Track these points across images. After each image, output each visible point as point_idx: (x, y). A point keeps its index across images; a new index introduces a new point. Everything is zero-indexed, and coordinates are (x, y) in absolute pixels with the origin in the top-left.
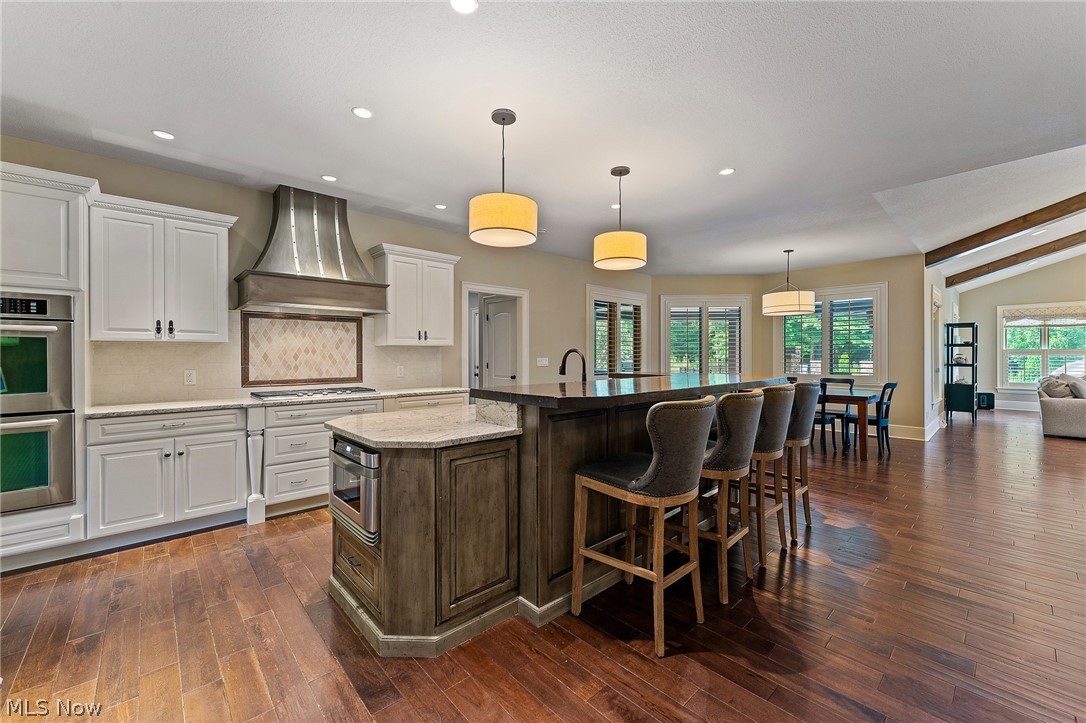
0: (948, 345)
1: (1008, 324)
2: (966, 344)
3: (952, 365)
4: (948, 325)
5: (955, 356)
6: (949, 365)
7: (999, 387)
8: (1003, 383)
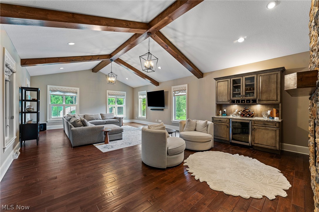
0: (22, 101)
1: (52, 93)
2: (33, 100)
3: (25, 113)
4: (22, 88)
5: (27, 107)
6: (23, 113)
7: (48, 120)
8: (49, 118)
